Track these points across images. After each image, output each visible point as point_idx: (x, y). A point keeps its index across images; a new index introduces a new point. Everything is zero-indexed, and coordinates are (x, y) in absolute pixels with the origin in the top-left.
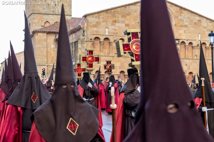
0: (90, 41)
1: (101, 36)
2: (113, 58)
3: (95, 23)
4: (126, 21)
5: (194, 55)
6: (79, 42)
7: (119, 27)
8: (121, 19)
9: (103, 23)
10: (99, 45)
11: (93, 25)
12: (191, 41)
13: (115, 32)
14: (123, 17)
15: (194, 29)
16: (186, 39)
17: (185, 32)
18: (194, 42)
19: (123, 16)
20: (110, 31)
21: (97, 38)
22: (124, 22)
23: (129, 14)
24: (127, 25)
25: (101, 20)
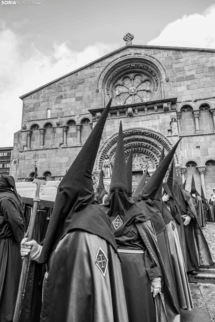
0: (24, 132)
1: (40, 121)
2: (57, 151)
3: (32, 106)
4: (77, 93)
7: (66, 103)
8: (69, 92)
9: (44, 103)
10: (38, 134)
11: (30, 108)
12: (205, 101)
13: (59, 111)
14: (72, 89)
15: (209, 79)
16: (192, 100)
17: (188, 89)
18: (213, 102)
20: (53, 111)
21: (35, 126)
22: (75, 95)
23: (82, 82)
24: (79, 99)
25: (41, 100)
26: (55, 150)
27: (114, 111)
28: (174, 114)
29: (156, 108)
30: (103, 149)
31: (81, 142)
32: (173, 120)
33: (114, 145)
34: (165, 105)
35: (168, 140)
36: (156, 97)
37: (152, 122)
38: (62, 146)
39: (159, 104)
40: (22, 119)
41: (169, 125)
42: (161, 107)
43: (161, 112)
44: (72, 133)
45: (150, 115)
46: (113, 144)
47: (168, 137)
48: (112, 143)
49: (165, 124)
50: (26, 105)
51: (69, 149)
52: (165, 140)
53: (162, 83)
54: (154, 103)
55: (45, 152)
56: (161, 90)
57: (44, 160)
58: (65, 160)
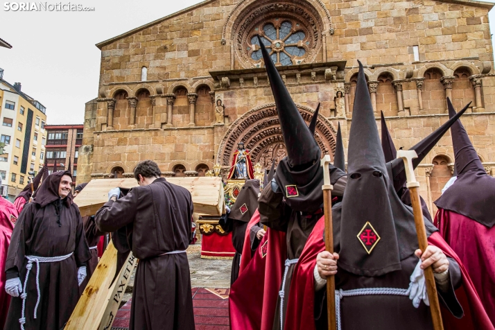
0: (103, 101)
1: (130, 86)
2: (156, 135)
3: (116, 61)
4: (190, 44)
5: (401, 108)
7: (173, 59)
8: (178, 41)
9: (136, 57)
10: (126, 107)
11: (114, 64)
12: (387, 68)
13: (162, 72)
14: (183, 37)
15: (394, 35)
16: (368, 66)
17: (362, 48)
18: (398, 71)
19: (183, 35)
20: (152, 71)
21: (121, 93)
22: (187, 46)
23: (199, 27)
24: (193, 53)
25: (132, 51)
26: (153, 133)
27: (249, 76)
28: (341, 85)
29: (313, 74)
30: (230, 134)
31: (195, 122)
32: (339, 95)
33: (248, 129)
34: (328, 71)
35: (330, 125)
36: (313, 58)
37: (307, 96)
38: (165, 127)
39: (319, 69)
40: (100, 80)
41: (333, 102)
42: (322, 73)
43: (321, 81)
44: (180, 107)
45: (304, 84)
46: (246, 127)
47: (330, 120)
48: (244, 126)
49: (326, 100)
50: (106, 58)
51: (176, 131)
52: (325, 125)
53: (324, 37)
54: (311, 67)
55: (137, 134)
56: (322, 48)
57: (135, 147)
58: (168, 149)
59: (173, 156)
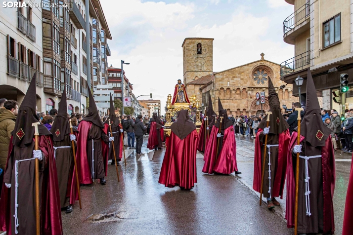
0: (217, 91)
1: (225, 87)
2: (232, 101)
3: (220, 79)
5: (289, 98)
6: (211, 91)
7: (236, 80)
8: (237, 75)
9: (226, 78)
10: (223, 93)
13: (234, 84)
18: (290, 89)
19: (239, 74)
20: (231, 83)
21: (222, 88)
22: (240, 77)
23: (243, 72)
24: (242, 79)
31: (242, 98)
38: (234, 99)
44: (238, 94)
51: (238, 100)
58: (236, 105)
59: (237, 106)
